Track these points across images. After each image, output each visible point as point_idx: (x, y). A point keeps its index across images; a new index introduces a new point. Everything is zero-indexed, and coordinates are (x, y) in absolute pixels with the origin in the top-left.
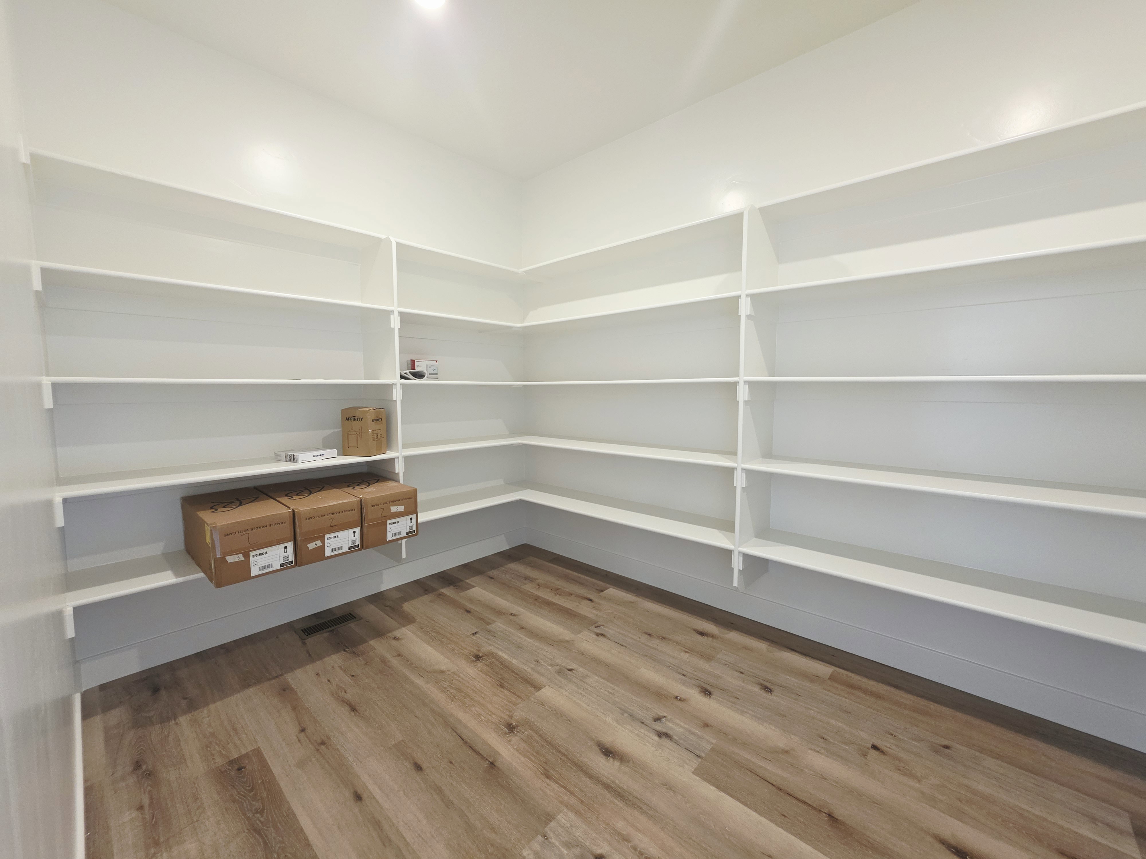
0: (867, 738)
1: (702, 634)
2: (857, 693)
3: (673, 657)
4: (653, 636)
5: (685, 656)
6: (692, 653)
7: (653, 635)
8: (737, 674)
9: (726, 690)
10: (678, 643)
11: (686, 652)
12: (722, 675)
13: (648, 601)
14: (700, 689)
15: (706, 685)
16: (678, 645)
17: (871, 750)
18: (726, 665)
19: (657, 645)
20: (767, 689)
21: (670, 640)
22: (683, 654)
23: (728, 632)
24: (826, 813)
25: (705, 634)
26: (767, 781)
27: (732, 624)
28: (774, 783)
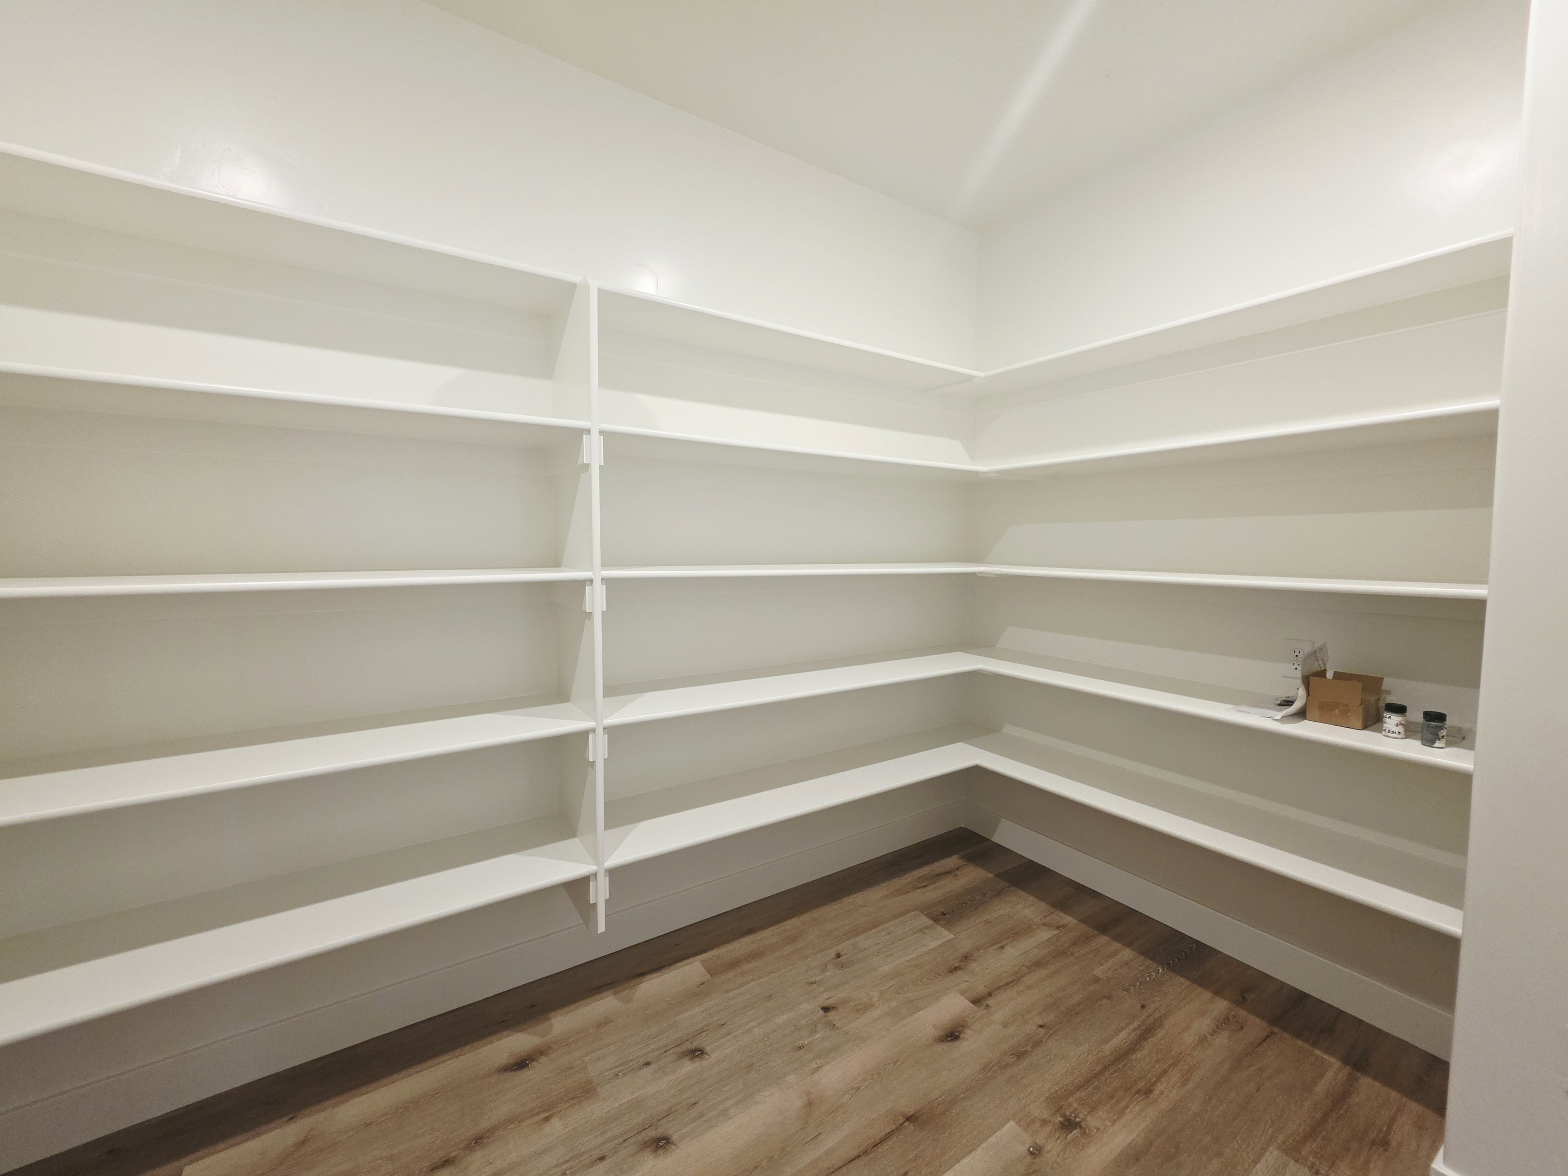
0: (809, 1007)
1: (521, 1064)
2: (746, 967)
3: (544, 1151)
4: (455, 1157)
5: (556, 1127)
6: (556, 1110)
7: (453, 1154)
8: (646, 1072)
9: (670, 1109)
10: (514, 1120)
11: (547, 1119)
12: (636, 1095)
13: (336, 1105)
14: (648, 1149)
15: (644, 1133)
16: (519, 1122)
17: (828, 1015)
18: (618, 1075)
19: (490, 1163)
20: (697, 1053)
21: (492, 1130)
22: (548, 1128)
23: (547, 1023)
24: (905, 1122)
25: (525, 1060)
26: (852, 1161)
27: (533, 1006)
28: (856, 1153)
